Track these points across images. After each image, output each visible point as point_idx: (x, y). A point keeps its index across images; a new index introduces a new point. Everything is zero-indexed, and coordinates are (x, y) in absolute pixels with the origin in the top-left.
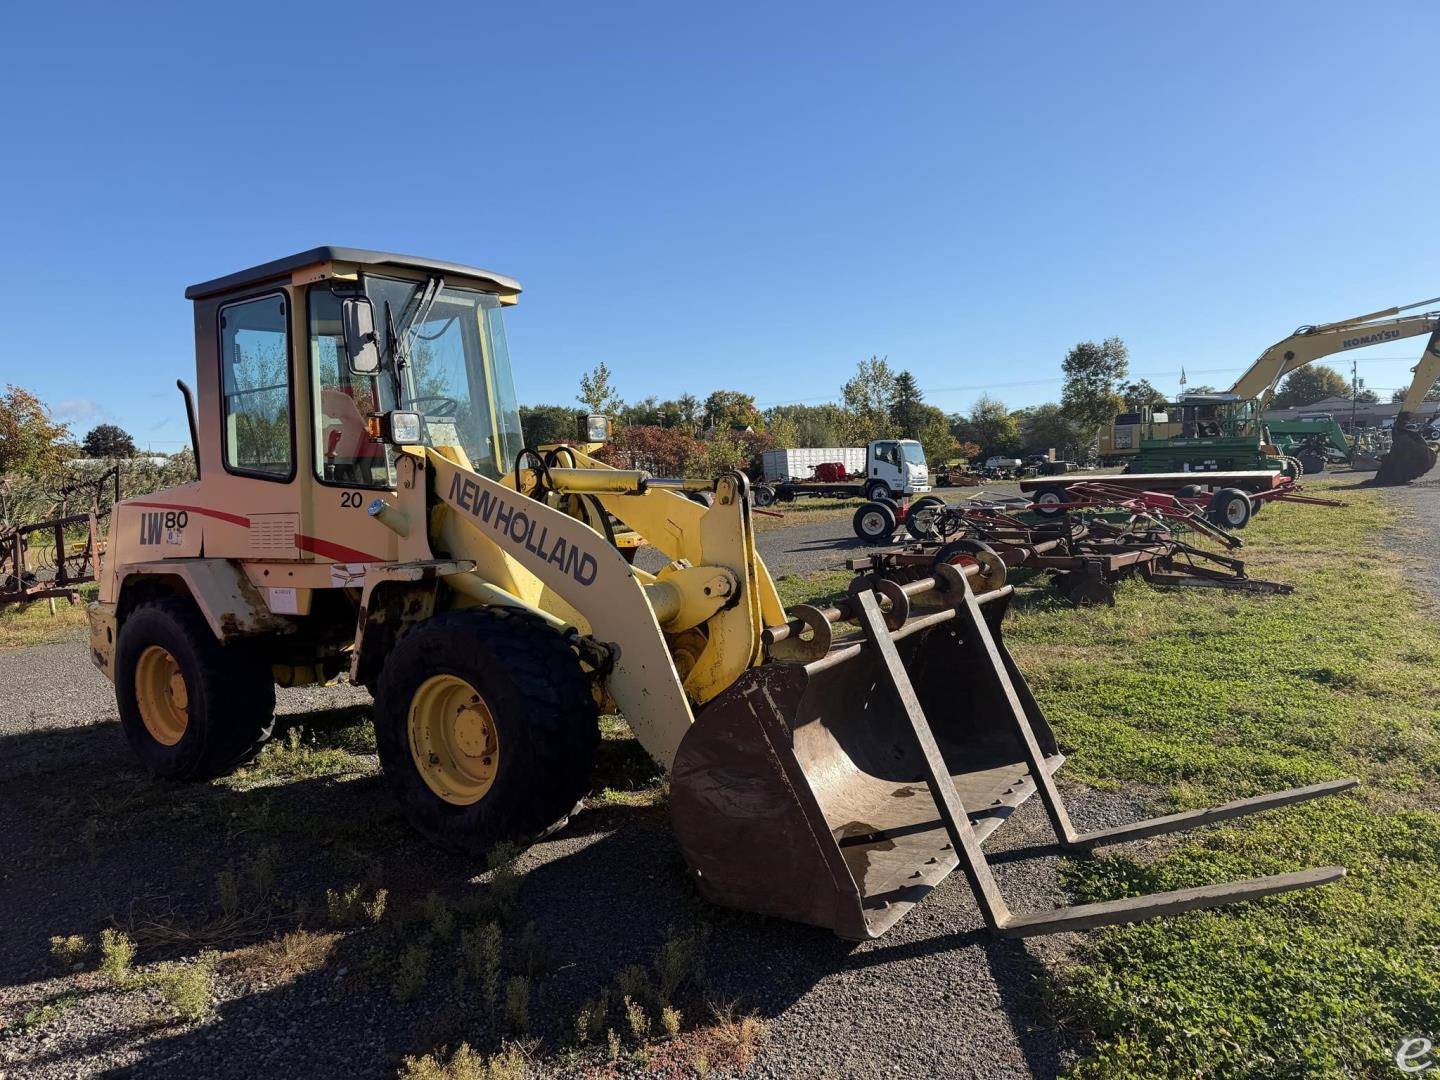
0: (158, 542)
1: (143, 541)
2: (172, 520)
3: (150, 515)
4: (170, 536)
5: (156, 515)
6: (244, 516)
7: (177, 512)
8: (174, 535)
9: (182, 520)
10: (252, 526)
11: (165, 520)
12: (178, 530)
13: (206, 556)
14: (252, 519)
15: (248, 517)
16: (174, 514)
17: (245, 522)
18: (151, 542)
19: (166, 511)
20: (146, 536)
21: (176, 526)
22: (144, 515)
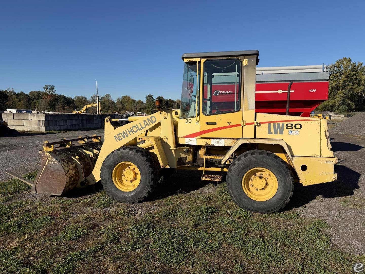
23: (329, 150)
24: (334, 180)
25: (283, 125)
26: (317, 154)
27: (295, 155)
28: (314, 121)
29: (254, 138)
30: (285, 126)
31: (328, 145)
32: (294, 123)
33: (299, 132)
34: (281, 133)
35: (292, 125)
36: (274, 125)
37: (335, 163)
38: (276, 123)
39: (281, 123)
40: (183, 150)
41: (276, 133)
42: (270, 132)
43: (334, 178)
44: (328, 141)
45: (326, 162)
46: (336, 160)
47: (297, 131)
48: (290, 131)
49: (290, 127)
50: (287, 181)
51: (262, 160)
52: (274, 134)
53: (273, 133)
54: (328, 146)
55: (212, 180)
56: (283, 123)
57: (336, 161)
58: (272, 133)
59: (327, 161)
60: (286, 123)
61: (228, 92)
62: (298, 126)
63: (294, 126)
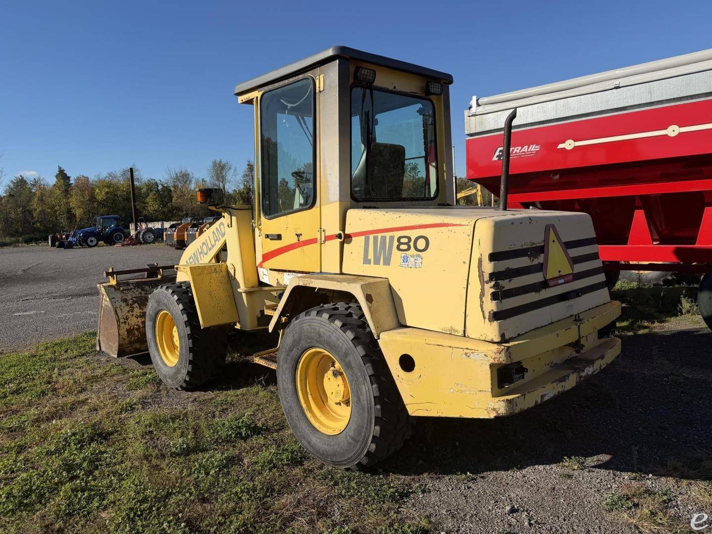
23: (484, 318)
24: (492, 415)
25: (392, 238)
26: (456, 328)
27: (408, 325)
28: (458, 227)
29: (339, 272)
30: (396, 243)
31: (482, 302)
32: (413, 234)
33: (422, 258)
34: (387, 262)
35: (409, 239)
36: (375, 239)
37: (492, 361)
38: (379, 235)
39: (388, 235)
40: (272, 292)
41: (377, 262)
42: (366, 261)
43: (494, 409)
44: (483, 290)
45: (466, 354)
46: (496, 353)
47: (418, 256)
48: (403, 255)
49: (406, 244)
50: (361, 393)
51: (317, 330)
52: (374, 264)
53: (372, 262)
54: (481, 306)
55: (267, 366)
56: (391, 234)
57: (498, 355)
58: (370, 263)
59: (467, 351)
60: (397, 234)
61: (528, 149)
62: (421, 244)
63: (412, 244)
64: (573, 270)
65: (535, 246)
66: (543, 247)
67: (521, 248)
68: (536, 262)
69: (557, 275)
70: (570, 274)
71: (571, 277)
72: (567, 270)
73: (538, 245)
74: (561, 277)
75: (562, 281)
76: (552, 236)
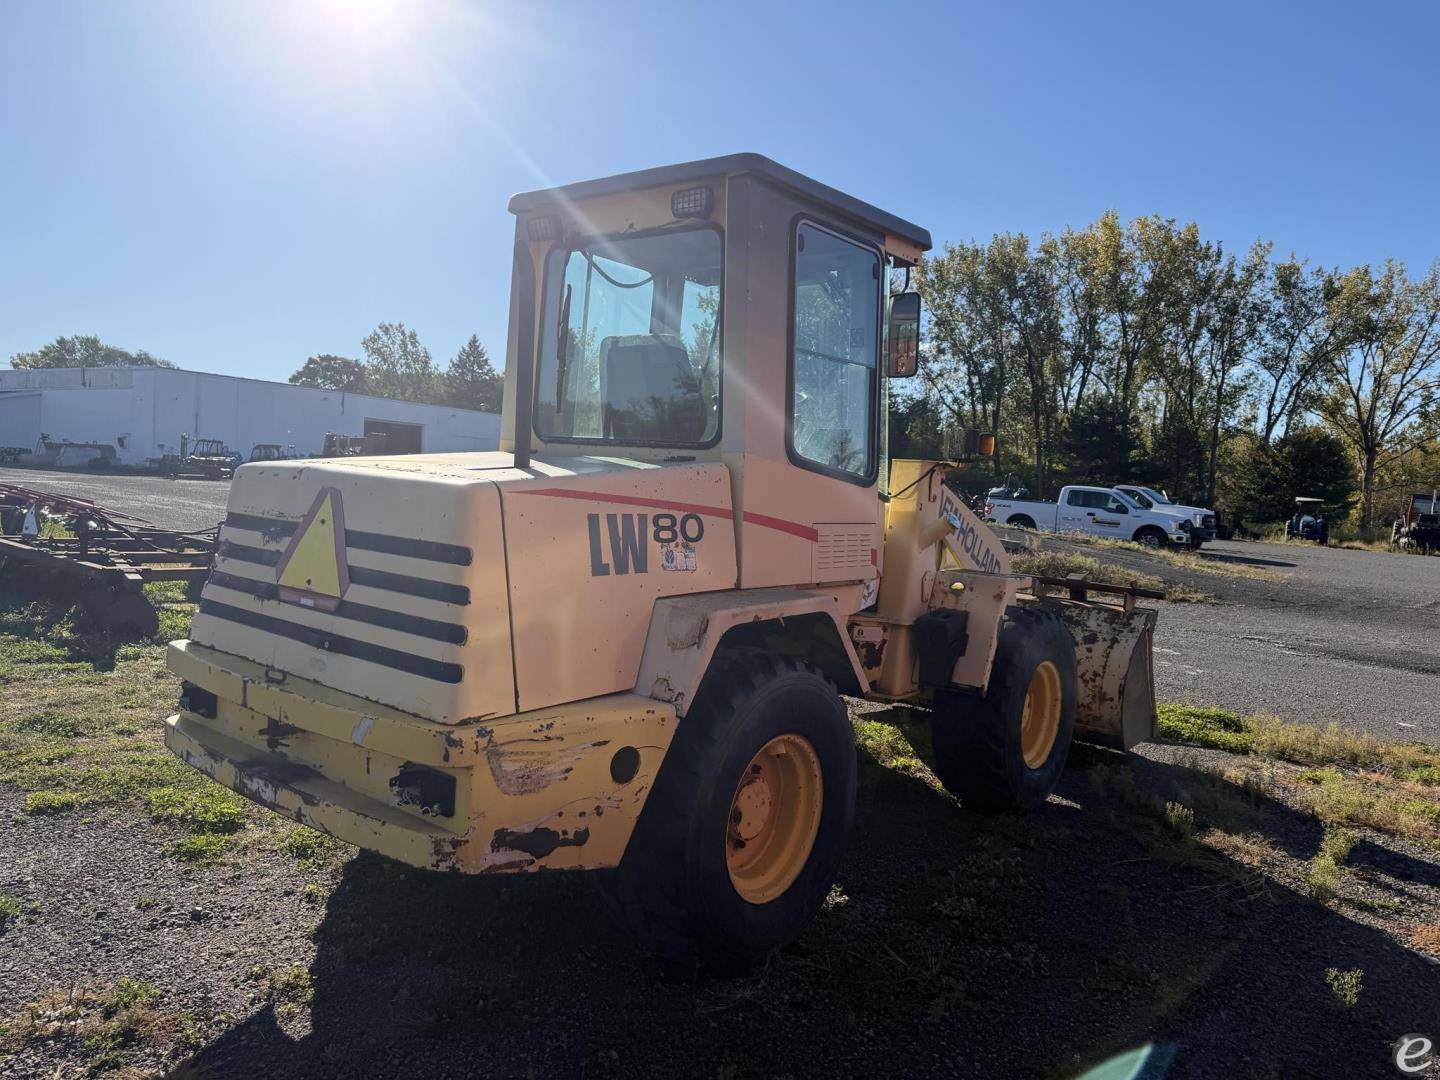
0: (641, 568)
1: (599, 569)
2: (671, 528)
3: (611, 518)
4: (670, 557)
5: (627, 518)
6: (810, 525)
7: (679, 515)
8: (679, 555)
9: (692, 529)
10: (819, 539)
11: (651, 529)
12: (686, 546)
13: (744, 585)
14: (822, 530)
15: (815, 527)
16: (672, 518)
17: (811, 534)
18: (621, 569)
19: (651, 512)
20: (607, 557)
21: (680, 539)
22: (593, 519)
64: (343, 593)
65: (285, 519)
66: (296, 525)
67: (261, 515)
68: (272, 546)
69: (304, 586)
70: (333, 597)
71: (332, 605)
72: (328, 584)
73: (290, 519)
74: (308, 593)
75: (310, 603)
76: (326, 511)
